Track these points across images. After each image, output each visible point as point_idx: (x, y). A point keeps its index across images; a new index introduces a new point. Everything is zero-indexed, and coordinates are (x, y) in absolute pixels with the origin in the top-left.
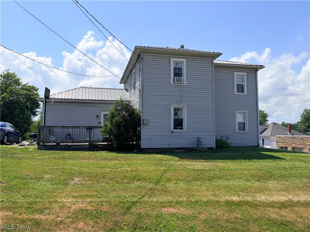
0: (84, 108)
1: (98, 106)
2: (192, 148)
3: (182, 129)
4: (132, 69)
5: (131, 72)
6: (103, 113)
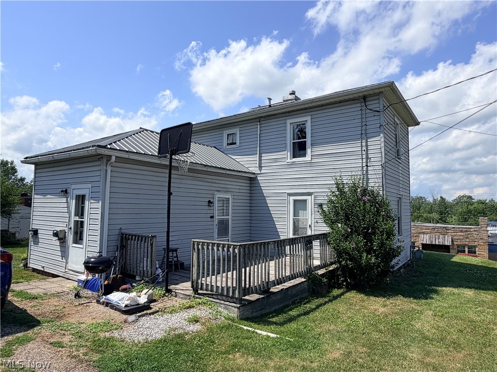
2: (406, 263)
4: (274, 115)
5: (261, 119)
6: (217, 196)
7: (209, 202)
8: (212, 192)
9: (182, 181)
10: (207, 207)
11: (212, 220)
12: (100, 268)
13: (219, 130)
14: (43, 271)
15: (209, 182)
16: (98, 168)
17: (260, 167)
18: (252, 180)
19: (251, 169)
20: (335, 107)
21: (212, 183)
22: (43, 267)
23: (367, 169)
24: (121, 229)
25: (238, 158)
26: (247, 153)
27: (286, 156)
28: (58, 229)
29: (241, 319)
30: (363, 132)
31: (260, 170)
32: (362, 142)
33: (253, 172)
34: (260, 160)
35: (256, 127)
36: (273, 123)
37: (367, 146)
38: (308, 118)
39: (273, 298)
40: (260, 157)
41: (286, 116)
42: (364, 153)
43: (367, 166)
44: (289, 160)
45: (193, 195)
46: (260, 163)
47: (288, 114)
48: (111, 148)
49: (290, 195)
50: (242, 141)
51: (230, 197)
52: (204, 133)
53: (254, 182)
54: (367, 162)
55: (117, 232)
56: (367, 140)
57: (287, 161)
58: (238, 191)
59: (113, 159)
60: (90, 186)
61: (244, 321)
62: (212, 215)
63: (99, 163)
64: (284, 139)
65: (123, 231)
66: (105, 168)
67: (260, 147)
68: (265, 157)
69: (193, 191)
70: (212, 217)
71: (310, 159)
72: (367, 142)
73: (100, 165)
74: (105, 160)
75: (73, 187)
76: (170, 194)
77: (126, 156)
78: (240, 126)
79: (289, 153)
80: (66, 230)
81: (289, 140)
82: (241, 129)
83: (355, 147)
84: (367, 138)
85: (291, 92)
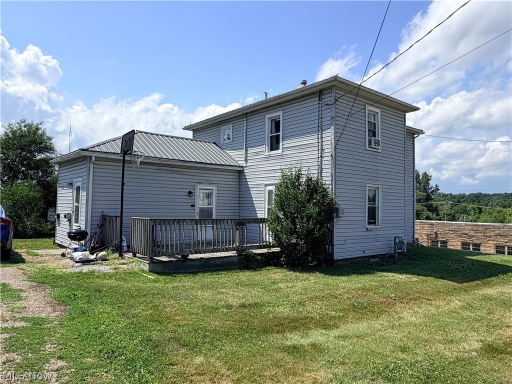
0: (168, 175)
1: (190, 174)
2: (386, 254)
3: (375, 223)
4: (257, 111)
5: (248, 115)
6: (199, 187)
7: (190, 192)
8: (193, 184)
9: (160, 175)
10: (188, 197)
11: (193, 208)
12: (78, 237)
13: (217, 126)
14: (61, 245)
15: (189, 175)
16: (84, 166)
17: (246, 160)
18: (240, 173)
19: (239, 162)
20: (301, 101)
21: (192, 175)
22: (62, 242)
23: (321, 159)
24: (103, 211)
25: (231, 153)
26: (237, 148)
27: (264, 149)
28: (66, 212)
29: (150, 272)
30: (320, 125)
31: (246, 163)
32: (318, 134)
33: (241, 165)
34: (246, 154)
35: (242, 122)
36: (256, 118)
37: (322, 138)
38: (281, 113)
39: (189, 263)
40: (246, 151)
41: (265, 112)
42: (320, 144)
43: (321, 157)
44: (267, 153)
45: (172, 186)
46: (246, 157)
47: (266, 110)
48: (91, 151)
49: (266, 185)
50: (234, 137)
51: (214, 188)
52: (207, 129)
53: (242, 174)
54: (322, 153)
55: (100, 214)
56: (322, 132)
57: (266, 154)
58: (224, 183)
59: (93, 158)
60: (81, 179)
61: (152, 273)
62: (194, 204)
63: (85, 162)
64: (263, 133)
65: (104, 214)
66: (88, 165)
67: (246, 141)
68: (250, 151)
69: (172, 183)
70: (193, 206)
71: (281, 152)
72: (322, 134)
73: (85, 164)
74: (88, 160)
75: (76, 180)
76: (123, 184)
77: (104, 156)
78: (233, 122)
79: (267, 147)
80: (71, 212)
81: (267, 134)
82: (233, 125)
83: (313, 139)
84: (322, 130)
85: (302, 82)
